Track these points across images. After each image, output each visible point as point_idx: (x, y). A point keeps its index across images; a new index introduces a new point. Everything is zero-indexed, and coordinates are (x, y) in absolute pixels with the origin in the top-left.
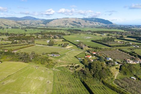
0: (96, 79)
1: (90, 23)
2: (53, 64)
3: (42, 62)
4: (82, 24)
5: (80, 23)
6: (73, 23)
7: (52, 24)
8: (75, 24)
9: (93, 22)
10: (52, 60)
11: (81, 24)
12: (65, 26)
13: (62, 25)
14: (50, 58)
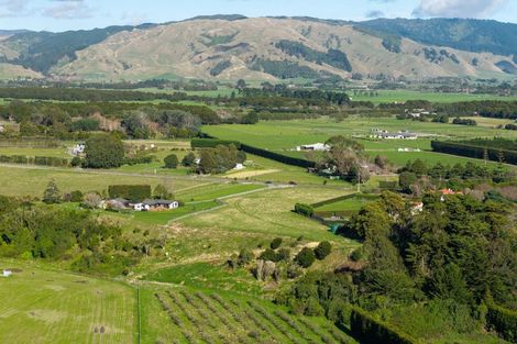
0: (449, 302)
1: (430, 55)
2: (126, 254)
3: (46, 243)
4: (360, 66)
5: (338, 58)
6: (280, 56)
7: (104, 66)
8: (302, 62)
9: (449, 50)
10: (119, 231)
11: (348, 67)
12: (208, 78)
13: (188, 70)
14: (100, 218)
